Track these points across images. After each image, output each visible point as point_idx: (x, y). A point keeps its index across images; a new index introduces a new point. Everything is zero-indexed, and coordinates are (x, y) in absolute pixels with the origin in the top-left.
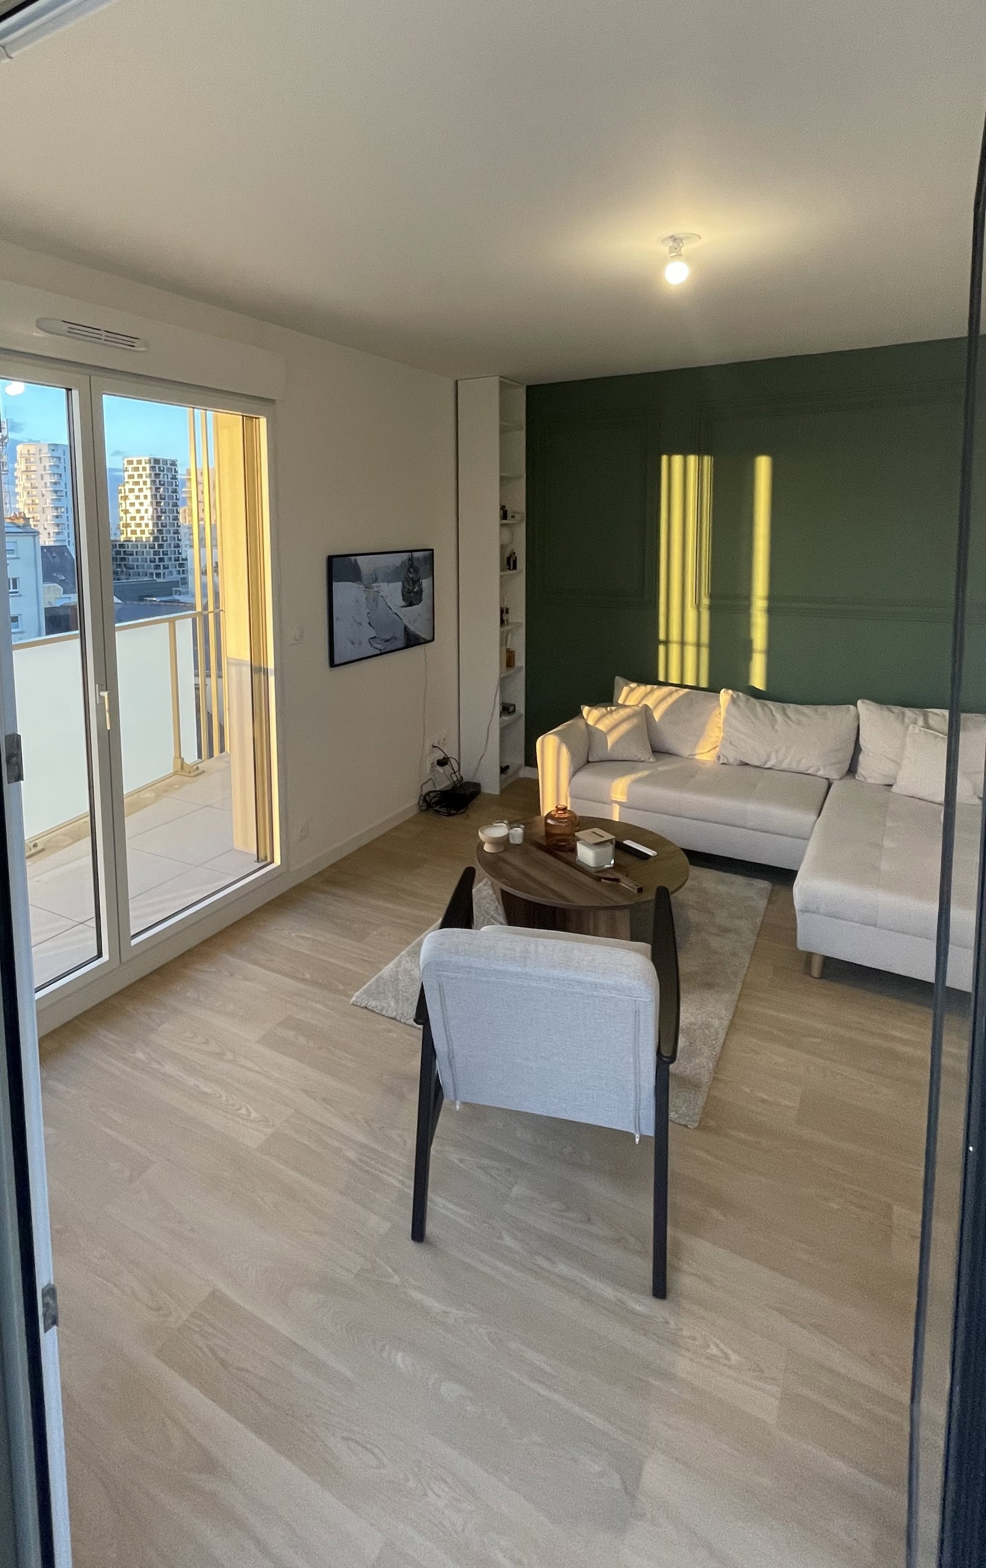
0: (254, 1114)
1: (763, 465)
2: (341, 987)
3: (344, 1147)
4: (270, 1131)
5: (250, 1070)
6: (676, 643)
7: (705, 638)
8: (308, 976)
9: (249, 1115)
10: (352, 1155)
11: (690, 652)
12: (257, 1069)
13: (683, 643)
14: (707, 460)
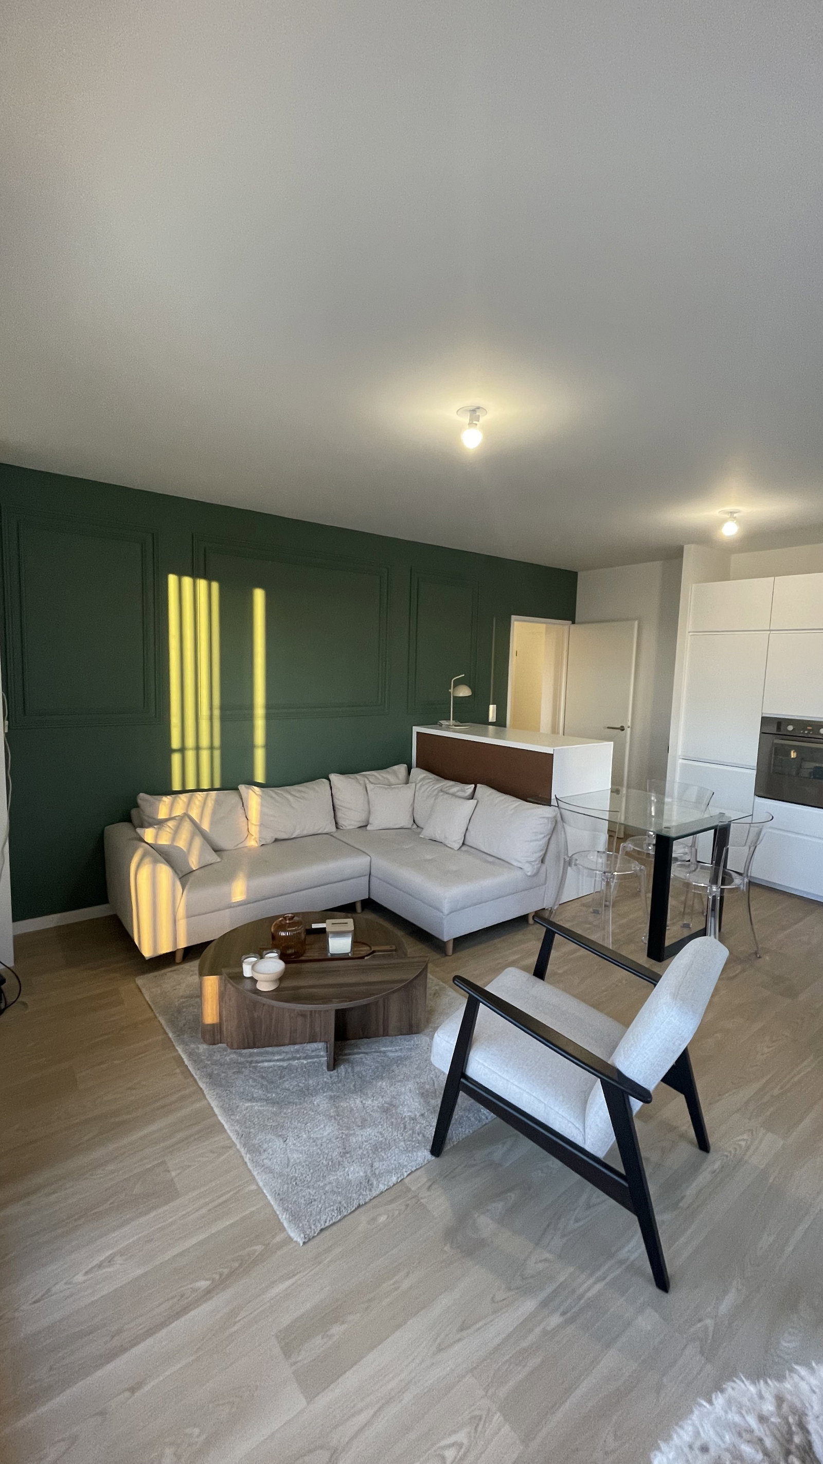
0: (461, 1437)
1: (259, 596)
2: (259, 1248)
3: (542, 1326)
4: (497, 1417)
5: (368, 1424)
6: (192, 749)
7: (217, 742)
8: (203, 1284)
9: (460, 1445)
10: (555, 1320)
11: (205, 755)
12: (371, 1412)
13: (198, 748)
14: (215, 586)
